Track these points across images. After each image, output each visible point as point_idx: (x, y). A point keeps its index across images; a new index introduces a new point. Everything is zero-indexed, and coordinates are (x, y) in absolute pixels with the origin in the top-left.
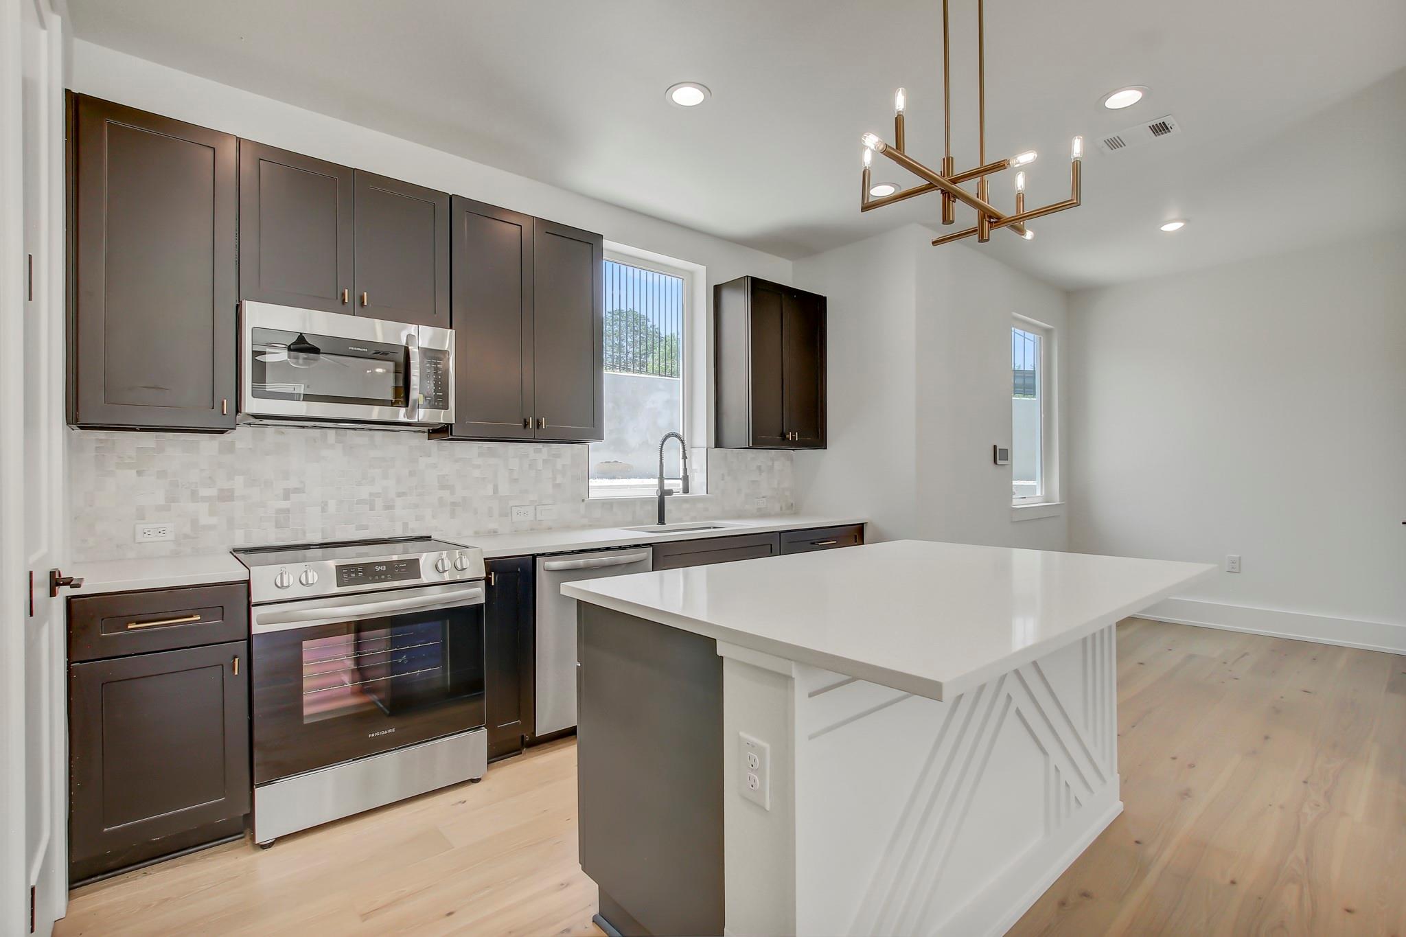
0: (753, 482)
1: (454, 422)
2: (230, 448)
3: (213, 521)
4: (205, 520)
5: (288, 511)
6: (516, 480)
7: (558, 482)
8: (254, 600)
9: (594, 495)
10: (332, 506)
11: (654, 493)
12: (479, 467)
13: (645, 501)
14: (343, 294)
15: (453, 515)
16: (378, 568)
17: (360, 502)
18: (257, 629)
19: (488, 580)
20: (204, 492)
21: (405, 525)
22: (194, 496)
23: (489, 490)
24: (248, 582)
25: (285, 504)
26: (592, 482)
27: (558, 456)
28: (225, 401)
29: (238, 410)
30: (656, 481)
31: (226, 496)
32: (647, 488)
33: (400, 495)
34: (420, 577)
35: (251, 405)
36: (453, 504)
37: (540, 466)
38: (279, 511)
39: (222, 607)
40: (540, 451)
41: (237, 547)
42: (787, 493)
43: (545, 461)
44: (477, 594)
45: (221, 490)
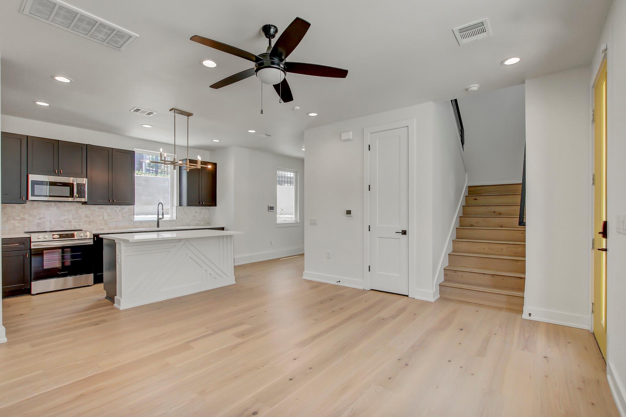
0: (194, 216)
1: (87, 201)
2: (24, 208)
3: (19, 225)
4: (17, 225)
5: (40, 223)
6: (110, 215)
7: (124, 216)
8: (32, 241)
9: (135, 220)
10: (53, 222)
11: (156, 219)
12: (98, 212)
13: (153, 221)
14: (56, 171)
15: (90, 224)
16: (63, 235)
17: (61, 221)
18: (32, 247)
19: (94, 239)
20: (17, 218)
21: (75, 227)
22: (14, 219)
23: (101, 218)
24: (30, 238)
25: (40, 221)
26: (135, 216)
27: (123, 209)
28: (24, 197)
29: (27, 199)
30: (156, 216)
31: (23, 219)
32: (155, 218)
33: (73, 219)
34: (74, 237)
35: (31, 198)
36: (89, 221)
37: (118, 211)
38: (38, 223)
39: (24, 243)
40: (118, 207)
41: (26, 231)
42: (207, 219)
43: (120, 210)
44: (91, 242)
45: (22, 218)
